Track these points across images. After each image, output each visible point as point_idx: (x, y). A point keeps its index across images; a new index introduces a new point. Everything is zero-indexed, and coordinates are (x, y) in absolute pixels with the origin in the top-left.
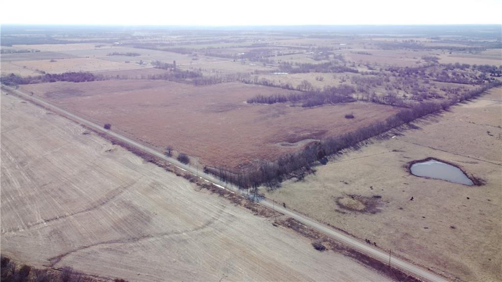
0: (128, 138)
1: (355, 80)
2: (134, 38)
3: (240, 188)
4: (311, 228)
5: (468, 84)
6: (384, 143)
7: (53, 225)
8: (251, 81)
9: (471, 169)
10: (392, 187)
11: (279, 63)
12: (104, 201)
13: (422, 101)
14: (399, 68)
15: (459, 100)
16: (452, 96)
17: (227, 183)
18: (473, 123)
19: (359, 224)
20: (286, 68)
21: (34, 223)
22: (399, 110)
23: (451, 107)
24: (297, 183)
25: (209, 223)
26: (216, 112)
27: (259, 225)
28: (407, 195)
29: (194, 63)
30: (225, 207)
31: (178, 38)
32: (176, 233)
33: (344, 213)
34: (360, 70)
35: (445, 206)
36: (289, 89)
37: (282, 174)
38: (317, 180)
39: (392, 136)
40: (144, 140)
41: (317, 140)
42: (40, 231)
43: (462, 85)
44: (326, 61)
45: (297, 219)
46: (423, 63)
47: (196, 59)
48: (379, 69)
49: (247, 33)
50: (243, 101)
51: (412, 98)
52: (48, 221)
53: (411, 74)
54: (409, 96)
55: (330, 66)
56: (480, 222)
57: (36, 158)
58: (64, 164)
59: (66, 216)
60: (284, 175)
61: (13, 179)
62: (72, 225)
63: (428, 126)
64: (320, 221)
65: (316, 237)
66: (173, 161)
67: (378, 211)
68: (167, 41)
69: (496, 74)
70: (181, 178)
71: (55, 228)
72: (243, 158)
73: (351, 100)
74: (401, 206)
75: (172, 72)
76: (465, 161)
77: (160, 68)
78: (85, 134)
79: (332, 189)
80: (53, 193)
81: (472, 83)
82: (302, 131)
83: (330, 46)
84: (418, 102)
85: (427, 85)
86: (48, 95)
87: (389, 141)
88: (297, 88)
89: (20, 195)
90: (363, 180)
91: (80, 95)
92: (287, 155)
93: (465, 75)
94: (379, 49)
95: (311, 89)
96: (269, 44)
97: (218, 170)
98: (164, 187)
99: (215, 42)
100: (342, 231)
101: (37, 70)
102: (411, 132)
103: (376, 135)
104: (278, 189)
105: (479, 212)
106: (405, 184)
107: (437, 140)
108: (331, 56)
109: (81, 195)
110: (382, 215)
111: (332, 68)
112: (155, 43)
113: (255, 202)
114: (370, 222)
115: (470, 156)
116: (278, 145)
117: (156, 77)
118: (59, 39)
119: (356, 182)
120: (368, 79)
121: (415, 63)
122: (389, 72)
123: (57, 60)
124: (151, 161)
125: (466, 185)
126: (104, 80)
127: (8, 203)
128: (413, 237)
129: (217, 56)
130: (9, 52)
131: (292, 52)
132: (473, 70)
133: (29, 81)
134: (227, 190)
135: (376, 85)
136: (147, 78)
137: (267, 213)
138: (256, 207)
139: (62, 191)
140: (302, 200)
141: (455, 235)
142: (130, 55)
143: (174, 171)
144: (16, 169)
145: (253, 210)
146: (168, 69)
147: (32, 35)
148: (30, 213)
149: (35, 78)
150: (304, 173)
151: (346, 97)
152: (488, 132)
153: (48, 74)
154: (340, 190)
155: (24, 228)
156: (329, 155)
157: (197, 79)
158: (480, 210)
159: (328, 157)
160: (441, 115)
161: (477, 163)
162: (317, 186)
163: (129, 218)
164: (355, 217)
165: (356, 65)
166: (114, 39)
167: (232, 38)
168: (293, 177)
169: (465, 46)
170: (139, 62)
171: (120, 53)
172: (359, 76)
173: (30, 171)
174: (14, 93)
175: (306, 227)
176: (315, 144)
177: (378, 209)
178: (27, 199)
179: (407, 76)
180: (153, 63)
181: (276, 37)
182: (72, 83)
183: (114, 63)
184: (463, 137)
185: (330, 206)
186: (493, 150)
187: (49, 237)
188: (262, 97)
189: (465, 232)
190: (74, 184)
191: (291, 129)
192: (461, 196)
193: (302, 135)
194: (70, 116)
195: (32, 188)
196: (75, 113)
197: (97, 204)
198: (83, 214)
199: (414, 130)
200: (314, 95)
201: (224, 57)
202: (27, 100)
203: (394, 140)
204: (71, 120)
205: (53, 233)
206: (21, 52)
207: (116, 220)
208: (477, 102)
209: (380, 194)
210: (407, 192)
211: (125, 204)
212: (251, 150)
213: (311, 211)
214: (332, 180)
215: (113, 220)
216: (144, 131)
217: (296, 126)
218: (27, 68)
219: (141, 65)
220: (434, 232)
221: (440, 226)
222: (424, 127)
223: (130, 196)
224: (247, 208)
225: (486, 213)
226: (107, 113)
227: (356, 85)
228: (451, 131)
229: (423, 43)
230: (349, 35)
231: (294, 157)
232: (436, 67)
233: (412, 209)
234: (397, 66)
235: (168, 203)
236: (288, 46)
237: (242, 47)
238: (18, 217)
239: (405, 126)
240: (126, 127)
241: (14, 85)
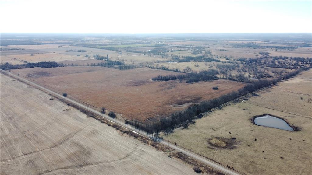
1: (218, 66)
2: (83, 41)
3: (147, 133)
4: (193, 158)
5: (287, 68)
6: (237, 105)
7: (29, 157)
8: (154, 67)
9: (292, 121)
10: (243, 132)
11: (172, 56)
12: (62, 142)
13: (260, 79)
15: (283, 79)
16: (278, 76)
17: (139, 130)
18: (292, 92)
19: (223, 155)
20: (177, 59)
21: (17, 156)
22: (246, 85)
23: (278, 83)
24: (184, 130)
25: (128, 156)
26: (133, 86)
27: (160, 157)
28: (253, 137)
29: (120, 56)
30: (138, 145)
31: (110, 41)
32: (107, 162)
33: (213, 149)
34: (221, 60)
35: (276, 144)
36: (178, 72)
38: (196, 128)
39: (242, 101)
40: (88, 104)
41: (196, 103)
42: (21, 161)
43: (284, 69)
44: (201, 55)
45: (184, 153)
46: (260, 56)
47: (121, 54)
48: (233, 60)
49: (152, 38)
50: (150, 79)
51: (254, 77)
52: (26, 154)
53: (253, 63)
54: (252, 76)
55: (203, 58)
56: (299, 155)
57: (20, 115)
58: (37, 118)
59: (37, 152)
60: (175, 125)
61: (5, 128)
62: (41, 157)
63: (264, 94)
64: (198, 154)
65: (196, 164)
66: (106, 116)
68: (103, 43)
69: (305, 63)
70: (110, 127)
71: (30, 159)
72: (149, 114)
73: (216, 78)
74: (249, 144)
75: (106, 61)
76: (288, 116)
77: (98, 59)
78: (51, 99)
79: (205, 134)
80: (29, 137)
81: (290, 68)
82: (186, 97)
83: (202, 46)
84: (257, 80)
85: (262, 70)
86: (29, 76)
87: (240, 104)
88: (183, 71)
89: (9, 138)
90: (224, 128)
91: (48, 76)
92: (177, 113)
93: (286, 63)
94: (232, 48)
95: (191, 72)
96: (165, 44)
97: (134, 122)
98: (100, 133)
99: (132, 44)
100: (212, 160)
101: (22, 61)
102: (254, 98)
103: (232, 100)
104: (171, 134)
105: (297, 148)
106: (251, 130)
107: (270, 103)
108: (203, 52)
109: (47, 138)
110: (237, 150)
111: (204, 59)
112: (95, 45)
113: (157, 142)
114: (230, 155)
115: (291, 113)
116: (171, 106)
117: (96, 64)
118: (37, 42)
119: (221, 129)
120: (227, 66)
121: (255, 56)
122: (239, 61)
123: (35, 54)
124: (92, 117)
125: (289, 131)
126: (64, 66)
128: (257, 164)
129: (134, 52)
130: (6, 49)
131: (179, 50)
132: (291, 60)
133: (17, 67)
134: (140, 134)
135: (232, 70)
136: (90, 65)
137: (165, 149)
138: (158, 145)
139: (36, 136)
140: (187, 140)
141: (284, 162)
142: (80, 51)
143: (106, 122)
144: (7, 121)
145: (156, 147)
146: (104, 60)
147: (20, 39)
148: (14, 150)
149: (21, 65)
150: (188, 124)
151: (213, 76)
152: (302, 98)
153: (29, 63)
154: (211, 134)
155: (10, 159)
156: (203, 112)
157: (121, 66)
158: (298, 147)
159: (203, 113)
160: (272, 87)
161: (295, 117)
162: (196, 132)
163: (77, 152)
164: (220, 151)
165: (219, 57)
166: (70, 41)
167: (143, 41)
168: (181, 126)
169: (285, 46)
170: (85, 55)
171: (74, 50)
172: (221, 64)
173: (16, 123)
174: (7, 75)
175: (189, 158)
176: (195, 105)
177: (235, 147)
178: (13, 140)
179: (250, 63)
180: (94, 56)
181: (170, 41)
182: (44, 68)
183: (70, 56)
184: (286, 101)
185: (204, 144)
186: (305, 109)
187: (26, 165)
188: (162, 76)
189: (289, 160)
190: (43, 131)
191: (179, 96)
192: (287, 137)
193: (186, 100)
194: (42, 89)
195: (17, 133)
196: (45, 86)
197: (57, 143)
198: (48, 150)
199: (256, 96)
200: (193, 75)
201: (138, 52)
202: (15, 79)
203: (243, 103)
204: (43, 91)
205: (29, 162)
206: (13, 50)
207: (69, 154)
208: (294, 80)
209: (235, 137)
210: (252, 135)
211: (75, 143)
212: (155, 109)
213: (192, 148)
214: (206, 128)
215: (67, 154)
216: (88, 98)
217: (182, 94)
218: (16, 60)
219: (87, 57)
220: (270, 160)
221: (274, 157)
222: (261, 95)
223: (79, 139)
224: (152, 146)
225: (302, 149)
226: (65, 86)
227: (219, 69)
228: (278, 97)
229: (259, 44)
230: (214, 39)
231: (181, 114)
232: (268, 58)
233: (256, 146)
234: (244, 58)
235: (103, 143)
236: (178, 46)
237: (149, 46)
238: (7, 152)
239: (250, 94)
240: (77, 95)
241: (7, 70)
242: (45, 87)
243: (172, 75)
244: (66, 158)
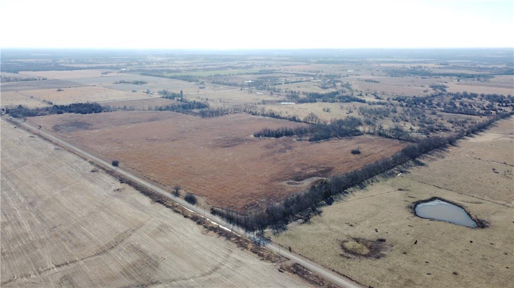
0: (137, 176)
1: (362, 111)
2: (140, 64)
3: (246, 231)
4: (316, 274)
5: (475, 115)
6: (390, 181)
7: (63, 271)
8: (258, 113)
9: (474, 209)
10: (397, 229)
11: (286, 92)
12: (113, 245)
13: (429, 134)
14: (407, 97)
15: (465, 134)
16: (459, 128)
17: (234, 225)
18: (479, 159)
19: (363, 269)
20: (294, 97)
21: (45, 269)
22: (405, 145)
23: (457, 141)
24: (303, 225)
25: (216, 269)
26: (222, 147)
27: (265, 271)
28: (411, 239)
29: (202, 92)
30: (231, 251)
31: (184, 63)
32: (183, 279)
33: (349, 258)
34: (367, 99)
35: (448, 251)
36: (296, 121)
37: (288, 215)
38: (323, 222)
39: (397, 174)
40: (151, 179)
41: (323, 178)
42: (51, 278)
43: (470, 116)
44: (334, 90)
45: (303, 265)
46: (431, 92)
47: (203, 88)
48: (386, 98)
49: (254, 58)
50: (250, 134)
51: (419, 131)
52: (59, 266)
53: (419, 104)
54: (416, 128)
55: (337, 96)
56: (483, 268)
57: (46, 199)
58: (73, 205)
59: (76, 261)
60: (290, 216)
61: (23, 221)
62: (82, 270)
63: (434, 162)
64: (324, 266)
65: (321, 284)
66: (180, 201)
67: (382, 256)
68: (173, 67)
69: (504, 104)
70: (188, 220)
71: (66, 274)
72: (250, 198)
73: (357, 133)
74: (405, 250)
75: (179, 102)
76: (470, 200)
77: (167, 98)
78: (93, 171)
79: (337, 232)
80: (63, 236)
81: (479, 114)
82: (308, 168)
83: (337, 73)
84: (424, 136)
85: (434, 117)
86: (56, 129)
87: (394, 179)
88: (304, 120)
89: (31, 238)
90: (368, 222)
91: (87, 128)
92: (293, 196)
93: (473, 105)
94: (386, 76)
95: (317, 121)
96: (276, 70)
97: (224, 211)
98: (172, 230)
99: (222, 69)
100: (347, 277)
101: (44, 101)
102: (417, 169)
103: (382, 172)
104: (284, 232)
105: (481, 257)
106: (409, 226)
107: (443, 178)
108: (338, 84)
109: (90, 238)
110: (386, 260)
111: (340, 98)
112: (161, 70)
113: (262, 247)
114: (374, 268)
115: (475, 195)
116: (284, 183)
117: (163, 108)
118: (66, 65)
119: (362, 224)
120: (375, 110)
121: (422, 92)
122: (397, 102)
123: (64, 89)
124: (159, 202)
125: (470, 227)
126: (111, 111)
127: (20, 247)
128: (416, 284)
129: (224, 84)
130: (16, 80)
131: (299, 80)
132: (481, 99)
133: (36, 113)
134: (234, 233)
135: (383, 117)
136: (154, 109)
137: (273, 258)
138: (262, 251)
139: (72, 234)
140: (307, 243)
141: (458, 281)
142: (137, 83)
143: (182, 212)
144: (26, 210)
145: (260, 255)
146: (175, 98)
147: (38, 60)
148: (40, 258)
149: (42, 109)
150: (310, 215)
151: (353, 129)
152: (494, 169)
153: (56, 106)
154: (346, 232)
155: (35, 274)
156: (335, 194)
157: (204, 110)
158: (483, 255)
159: (334, 196)
160: (448, 150)
161: (481, 203)
162: (323, 228)
163: (138, 263)
164: (360, 262)
165: (364, 94)
166: (120, 64)
167: (238, 64)
168: (299, 218)
169: (474, 73)
170: (146, 91)
171: (126, 81)
172: (366, 107)
173: (40, 212)
174: (22, 126)
175: (311, 273)
176: (321, 183)
177: (382, 254)
178: (38, 242)
179: (414, 106)
180: (160, 93)
181: (284, 63)
182: (79, 114)
183: (121, 92)
184: (468, 175)
185: (335, 251)
186: (497, 189)
187: (59, 283)
188: (269, 130)
189: (467, 278)
190: (84, 226)
191: (297, 165)
192: (465, 239)
193: (308, 172)
194: (78, 152)
195: (43, 230)
197: (106, 248)
198: (93, 259)
199: (420, 166)
200: (321, 128)
201: (231, 85)
202: (35, 134)
203: (399, 178)
204: (79, 156)
205: (63, 279)
206: (27, 80)
207: (125, 265)
208: (484, 135)
209: (384, 237)
210: (411, 235)
211: (134, 248)
212: (258, 189)
213: (316, 256)
214: (338, 222)
215: (122, 265)
216: (151, 168)
217: (302, 162)
218: (35, 99)
219: (149, 94)
220: (436, 278)
221: (443, 272)
222: (430, 164)
223: (139, 239)
224: (254, 252)
225: (489, 258)
226: (115, 148)
227: (363, 116)
228: (457, 167)
229: (431, 69)
230: (357, 60)
231: (300, 196)
232: (444, 96)
233: (416, 253)
234: (404, 96)
235: (175, 247)
236: (296, 72)
237: (250, 74)
238: (29, 262)
239: (411, 162)
240: (134, 164)
241: (21, 118)
242: (83, 149)
243: (286, 127)
244: (121, 272)
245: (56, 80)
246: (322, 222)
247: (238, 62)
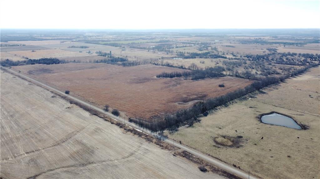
0: (81, 99)
1: (225, 63)
2: (85, 37)
3: (152, 132)
4: (198, 157)
5: (296, 65)
6: (244, 102)
7: (31, 156)
8: (159, 64)
9: (299, 119)
10: (250, 130)
11: (176, 52)
12: (64, 140)
13: (267, 76)
14: (252, 55)
15: (291, 76)
16: (286, 73)
17: (143, 128)
18: (300, 90)
19: (229, 154)
20: (181, 55)
21: (19, 155)
22: (253, 82)
23: (286, 80)
24: (189, 128)
25: (132, 154)
26: (136, 83)
27: (164, 155)
28: (259, 136)
29: (123, 52)
30: (142, 144)
31: (113, 37)
32: (110, 161)
33: (219, 147)
34: (228, 56)
35: (284, 143)
36: (183, 68)
39: (248, 99)
40: (90, 101)
41: (201, 101)
42: (23, 160)
43: (293, 66)
44: (207, 51)
45: (189, 152)
46: (267, 52)
47: (124, 50)
48: (239, 56)
49: (156, 34)
50: (154, 76)
51: (261, 74)
52: (28, 153)
53: (260, 59)
54: (259, 73)
55: (209, 54)
56: (307, 153)
57: (21, 113)
58: (39, 116)
59: (39, 150)
60: (180, 123)
61: (6, 126)
62: (43, 155)
63: (272, 92)
64: (203, 153)
65: (201, 163)
66: (109, 114)
67: (240, 146)
68: (106, 39)
69: (314, 59)
70: (114, 125)
71: (32, 157)
72: (154, 112)
73: (222, 75)
74: (256, 143)
75: (109, 58)
76: (296, 114)
77: (101, 56)
78: (53, 97)
79: (211, 132)
80: (31, 135)
81: (298, 65)
82: (192, 95)
83: (209, 42)
84: (265, 77)
85: (270, 66)
86: (30, 73)
87: (247, 101)
88: (188, 68)
89: (10, 136)
90: (231, 126)
91: (50, 73)
92: (182, 111)
93: (294, 60)
94: (239, 44)
95: (197, 68)
96: (170, 40)
97: (138, 120)
98: (103, 131)
99: (136, 39)
100: (218, 159)
101: (23, 57)
102: (261, 96)
103: (239, 97)
104: (176, 132)
105: (305, 147)
106: (258, 128)
107: (278, 101)
108: (209, 48)
109: (49, 136)
110: (243, 149)
111: (210, 56)
112: (98, 40)
113: (162, 141)
114: (236, 153)
115: (299, 111)
116: (176, 104)
117: (99, 61)
118: (38, 38)
119: (227, 127)
120: (233, 62)
121: (262, 52)
122: (246, 58)
123: (36, 51)
124: (95, 114)
126: (66, 63)
127: (3, 141)
128: (263, 163)
129: (137, 48)
130: (6, 45)
131: (184, 46)
132: (299, 57)
133: (18, 64)
134: (144, 133)
135: (238, 66)
136: (93, 61)
137: (170, 147)
138: (162, 143)
139: (38, 134)
140: (192, 139)
141: (291, 161)
142: (82, 47)
143: (110, 120)
144: (8, 119)
145: (161, 146)
146: (106, 56)
147: (20, 35)
148: (16, 148)
149: (22, 62)
150: (193, 122)
151: (219, 73)
152: (310, 96)
153: (30, 59)
154: (216, 132)
155: (12, 158)
156: (209, 110)
157: (125, 62)
158: (306, 145)
159: (208, 111)
160: (280, 84)
161: (303, 115)
162: (201, 130)
163: (81, 151)
164: (226, 150)
165: (225, 54)
166: (72, 37)
167: (147, 37)
168: (186, 124)
169: (294, 42)
170: (88, 52)
171: (76, 46)
172: (227, 61)
173: (17, 121)
174: (8, 71)
175: (194, 156)
176: (200, 103)
178: (15, 138)
179: (258, 60)
180: (97, 53)
181: (175, 36)
182: (45, 65)
183: (72, 52)
184: (294, 99)
185: (210, 143)
186: (313, 107)
187: (28, 163)
188: (166, 73)
189: (297, 159)
190: (45, 129)
191: (184, 93)
192: (294, 136)
193: (191, 97)
194: (43, 86)
195: (18, 132)
196: (46, 83)
197: (59, 142)
198: (51, 148)
199: (263, 94)
200: (199, 72)
201: (142, 49)
202: (16, 76)
203: (250, 100)
204: (44, 88)
205: (31, 161)
206: (13, 46)
207: (72, 153)
208: (302, 76)
209: (241, 135)
210: (259, 134)
211: (78, 142)
212: (159, 107)
213: (197, 146)
214: (211, 126)
215: (70, 152)
216: (90, 95)
217: (188, 91)
218: (17, 56)
219: (90, 54)
220: (277, 159)
221: (281, 156)
222: (269, 93)
223: (81, 136)
224: (157, 144)
225: (310, 147)
226: (67, 84)
227: (225, 66)
228: (286, 95)
229: (267, 40)
230: (220, 35)
231: (187, 111)
232: (276, 55)
233: (262, 144)
234: (251, 54)
235: (106, 141)
236: (183, 42)
237: (154, 42)
238: (8, 151)
239: (257, 92)
240: (79, 93)
241: (8, 66)
242: (47, 85)
243: (177, 71)
244: (69, 156)
245: (32, 46)
246: (201, 126)
247: (147, 36)
